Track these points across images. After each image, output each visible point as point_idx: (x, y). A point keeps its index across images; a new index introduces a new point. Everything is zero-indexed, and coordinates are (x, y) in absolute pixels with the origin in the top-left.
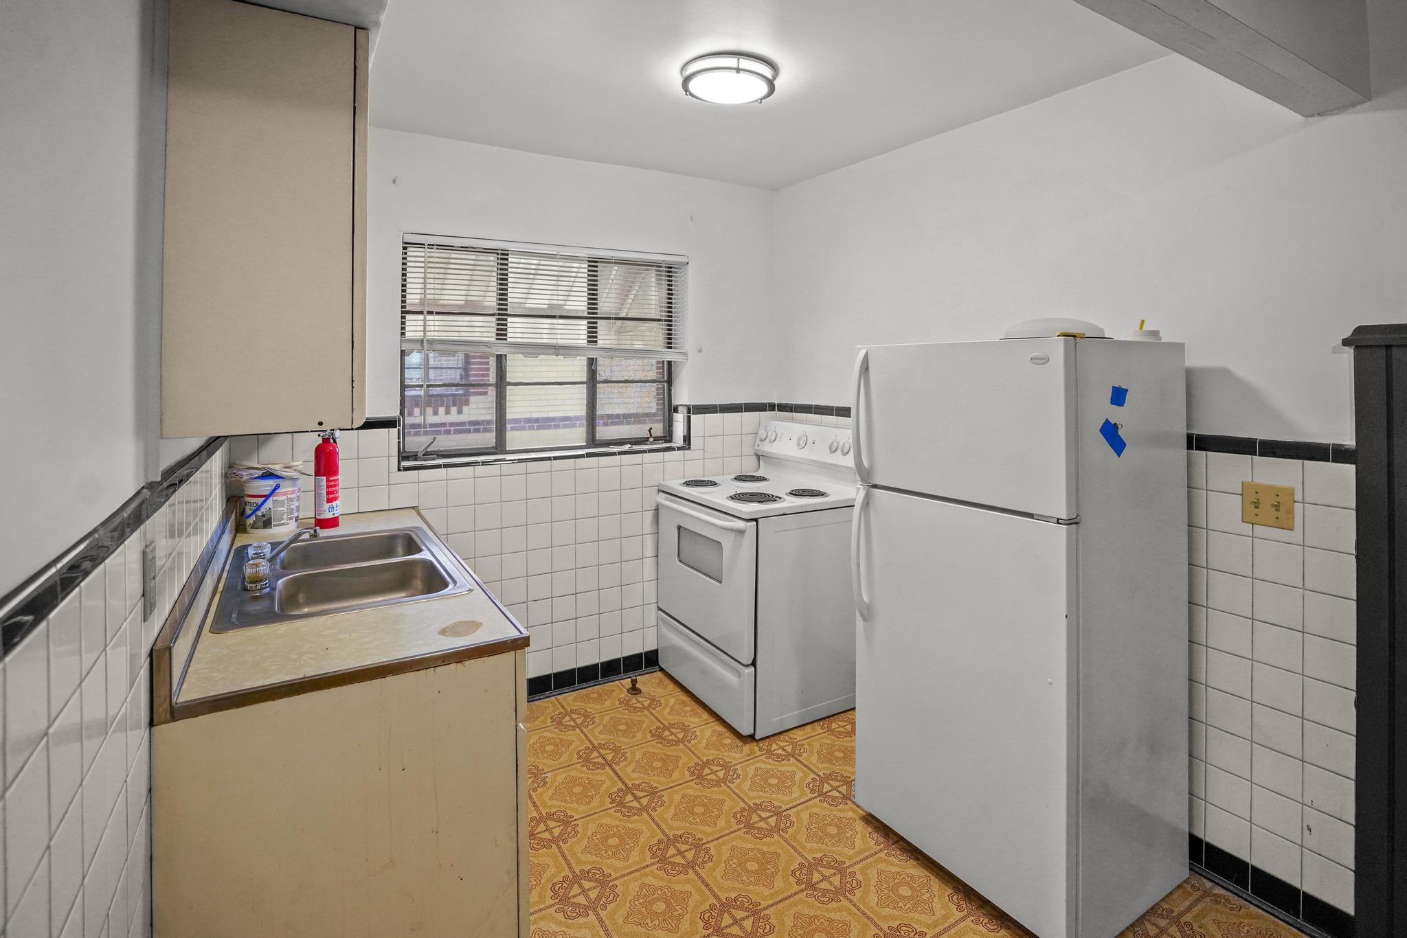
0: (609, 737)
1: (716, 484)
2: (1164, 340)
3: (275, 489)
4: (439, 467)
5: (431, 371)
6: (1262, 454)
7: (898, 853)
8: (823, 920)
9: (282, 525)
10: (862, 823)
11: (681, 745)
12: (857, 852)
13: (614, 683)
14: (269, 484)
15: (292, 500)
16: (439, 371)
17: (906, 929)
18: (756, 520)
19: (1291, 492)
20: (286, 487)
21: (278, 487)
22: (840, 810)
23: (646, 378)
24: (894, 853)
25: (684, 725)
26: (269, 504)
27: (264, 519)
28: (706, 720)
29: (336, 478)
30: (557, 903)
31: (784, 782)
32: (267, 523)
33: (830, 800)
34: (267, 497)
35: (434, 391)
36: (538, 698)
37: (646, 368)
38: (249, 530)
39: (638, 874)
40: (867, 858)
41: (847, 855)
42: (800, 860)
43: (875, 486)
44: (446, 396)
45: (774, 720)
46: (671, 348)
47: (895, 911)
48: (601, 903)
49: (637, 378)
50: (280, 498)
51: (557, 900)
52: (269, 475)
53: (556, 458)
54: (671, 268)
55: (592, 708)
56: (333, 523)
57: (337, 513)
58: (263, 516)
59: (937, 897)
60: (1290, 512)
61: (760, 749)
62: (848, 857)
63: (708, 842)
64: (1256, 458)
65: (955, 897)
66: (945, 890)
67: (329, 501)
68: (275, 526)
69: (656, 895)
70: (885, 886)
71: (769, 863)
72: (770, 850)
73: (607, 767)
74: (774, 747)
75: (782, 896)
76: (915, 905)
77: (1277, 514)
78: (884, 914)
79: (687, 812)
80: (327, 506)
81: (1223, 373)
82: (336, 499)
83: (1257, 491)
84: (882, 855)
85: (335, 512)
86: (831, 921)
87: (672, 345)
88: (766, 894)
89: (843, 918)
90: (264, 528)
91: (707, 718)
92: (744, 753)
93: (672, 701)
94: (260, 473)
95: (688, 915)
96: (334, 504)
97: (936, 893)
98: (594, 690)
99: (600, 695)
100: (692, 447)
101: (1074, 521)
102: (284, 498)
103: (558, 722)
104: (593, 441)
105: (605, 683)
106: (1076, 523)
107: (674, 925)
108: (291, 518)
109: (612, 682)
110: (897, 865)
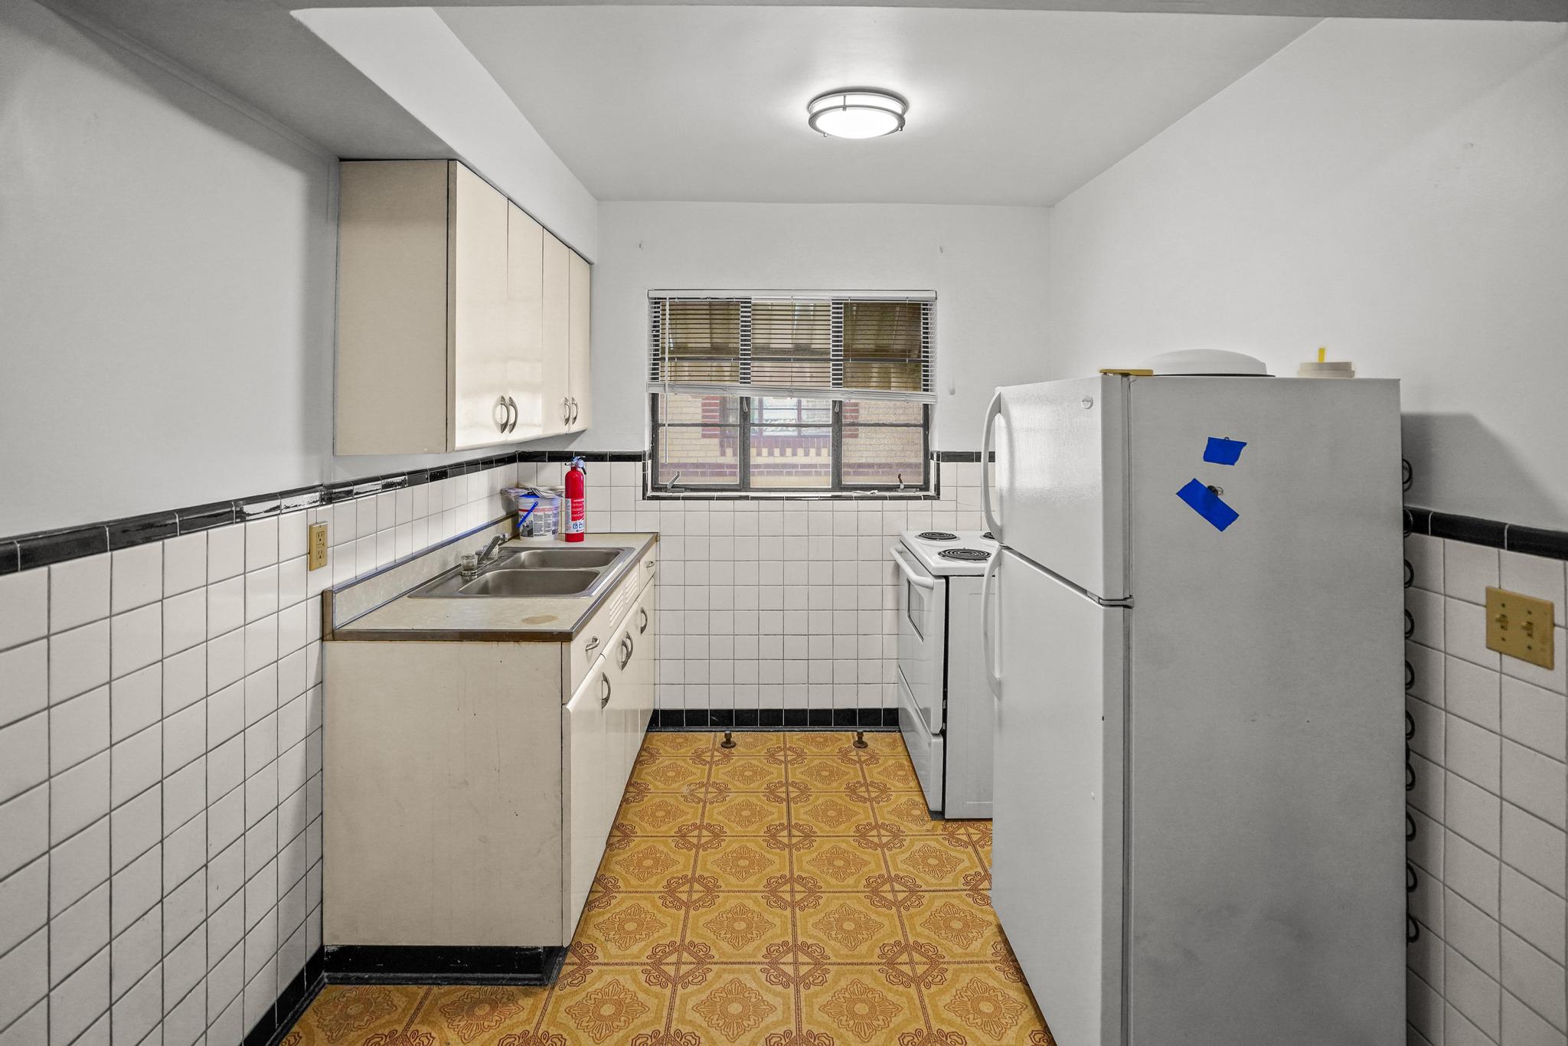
0: (807, 778)
1: (956, 537)
2: (1358, 375)
3: (534, 506)
4: (678, 498)
5: (804, 413)
6: (1512, 547)
7: (1011, 971)
8: (877, 996)
9: (541, 535)
10: (996, 930)
11: (868, 803)
12: (965, 954)
13: (847, 733)
14: (532, 500)
15: (549, 516)
16: (810, 412)
17: (956, 1038)
18: (947, 578)
19: (1550, 608)
20: (543, 506)
21: (536, 505)
22: (982, 910)
23: (898, 422)
24: (1007, 969)
25: (885, 785)
26: (531, 517)
27: (528, 529)
28: (911, 788)
29: (579, 500)
30: (664, 892)
31: (944, 866)
32: (530, 533)
33: (979, 897)
34: (529, 512)
35: (805, 431)
36: (767, 730)
37: (898, 412)
38: (521, 537)
39: (744, 894)
40: (972, 962)
41: (953, 952)
42: (900, 938)
43: (1008, 548)
44: (818, 437)
45: (968, 803)
46: (927, 390)
47: (959, 1019)
48: (697, 904)
49: (888, 422)
50: (539, 514)
51: (666, 890)
52: (532, 494)
53: (788, 499)
54: (927, 305)
55: (811, 750)
56: (579, 537)
57: (581, 530)
58: (527, 526)
59: (1018, 1027)
60: (1548, 641)
61: (945, 829)
62: (952, 954)
63: (825, 892)
64: (1505, 552)
65: (1037, 1037)
66: (1035, 1024)
67: (574, 519)
68: (536, 535)
69: (745, 916)
70: (969, 993)
71: (867, 929)
72: (877, 919)
73: (784, 803)
74: (962, 831)
75: (855, 961)
76: (985, 1024)
77: (1529, 641)
78: (944, 1016)
79: (826, 862)
80: (572, 523)
81: (1467, 423)
82: (579, 518)
83: (1505, 602)
84: (992, 966)
85: (578, 529)
86: (884, 999)
87: (929, 388)
88: (842, 952)
89: (899, 1002)
90: (528, 536)
91: (913, 786)
92: (925, 828)
93: (891, 762)
94: (526, 492)
95: (759, 942)
96: (578, 522)
97: (1020, 1023)
98: (821, 735)
99: (826, 740)
100: (941, 496)
101: (1124, 603)
102: (542, 513)
103: (771, 755)
104: (838, 485)
105: (837, 731)
106: (1125, 606)
107: (740, 944)
108: (548, 531)
109: (845, 731)
110: (1000, 982)
